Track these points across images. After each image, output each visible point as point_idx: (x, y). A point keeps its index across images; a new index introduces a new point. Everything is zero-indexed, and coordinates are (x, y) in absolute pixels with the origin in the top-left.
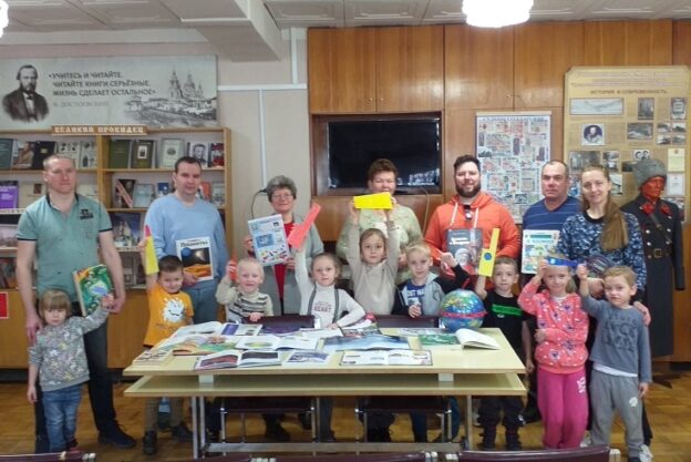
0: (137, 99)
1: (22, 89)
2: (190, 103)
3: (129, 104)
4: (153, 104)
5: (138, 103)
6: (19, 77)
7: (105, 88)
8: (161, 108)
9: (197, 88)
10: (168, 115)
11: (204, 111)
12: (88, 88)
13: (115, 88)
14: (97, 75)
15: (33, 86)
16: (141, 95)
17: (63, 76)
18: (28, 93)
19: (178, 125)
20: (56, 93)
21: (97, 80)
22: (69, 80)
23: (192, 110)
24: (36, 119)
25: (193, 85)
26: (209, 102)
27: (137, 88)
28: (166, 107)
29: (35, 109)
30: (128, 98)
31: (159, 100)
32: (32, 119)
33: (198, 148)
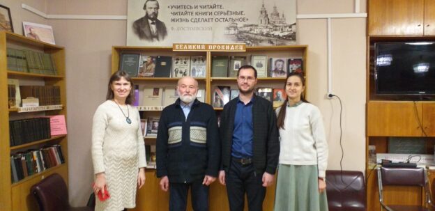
0: (235, 25)
2: (276, 27)
3: (228, 29)
4: (247, 29)
5: (235, 28)
7: (210, 17)
8: (252, 32)
9: (281, 17)
10: (258, 37)
11: (286, 34)
12: (197, 17)
13: (217, 17)
14: (205, 7)
15: (156, 15)
16: (237, 22)
17: (178, 7)
19: (266, 44)
20: (173, 20)
21: (204, 10)
22: (183, 10)
23: (277, 33)
25: (278, 15)
26: (290, 27)
27: (234, 17)
28: (257, 31)
29: (157, 32)
30: (227, 24)
31: (252, 25)
32: (154, 39)
33: (279, 63)
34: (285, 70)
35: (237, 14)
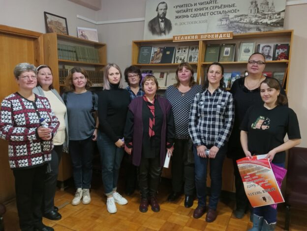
0: (226, 17)
1: (158, 16)
2: (264, 16)
3: (221, 20)
4: (237, 19)
5: (227, 19)
6: (157, 10)
7: (207, 11)
8: (242, 21)
9: (270, 5)
10: (247, 26)
11: (274, 21)
12: (196, 13)
13: (212, 11)
14: (202, 4)
15: (164, 14)
16: (229, 14)
17: (182, 6)
18: (162, 18)
19: (253, 31)
21: (202, 6)
22: (185, 8)
23: (265, 21)
24: (165, 34)
25: (267, 4)
26: (279, 14)
27: (227, 9)
28: (247, 20)
29: (165, 28)
30: (220, 16)
31: (242, 16)
32: (163, 34)
33: (266, 48)
34: (271, 54)
35: (229, 6)
